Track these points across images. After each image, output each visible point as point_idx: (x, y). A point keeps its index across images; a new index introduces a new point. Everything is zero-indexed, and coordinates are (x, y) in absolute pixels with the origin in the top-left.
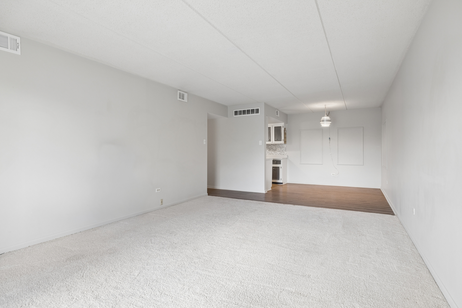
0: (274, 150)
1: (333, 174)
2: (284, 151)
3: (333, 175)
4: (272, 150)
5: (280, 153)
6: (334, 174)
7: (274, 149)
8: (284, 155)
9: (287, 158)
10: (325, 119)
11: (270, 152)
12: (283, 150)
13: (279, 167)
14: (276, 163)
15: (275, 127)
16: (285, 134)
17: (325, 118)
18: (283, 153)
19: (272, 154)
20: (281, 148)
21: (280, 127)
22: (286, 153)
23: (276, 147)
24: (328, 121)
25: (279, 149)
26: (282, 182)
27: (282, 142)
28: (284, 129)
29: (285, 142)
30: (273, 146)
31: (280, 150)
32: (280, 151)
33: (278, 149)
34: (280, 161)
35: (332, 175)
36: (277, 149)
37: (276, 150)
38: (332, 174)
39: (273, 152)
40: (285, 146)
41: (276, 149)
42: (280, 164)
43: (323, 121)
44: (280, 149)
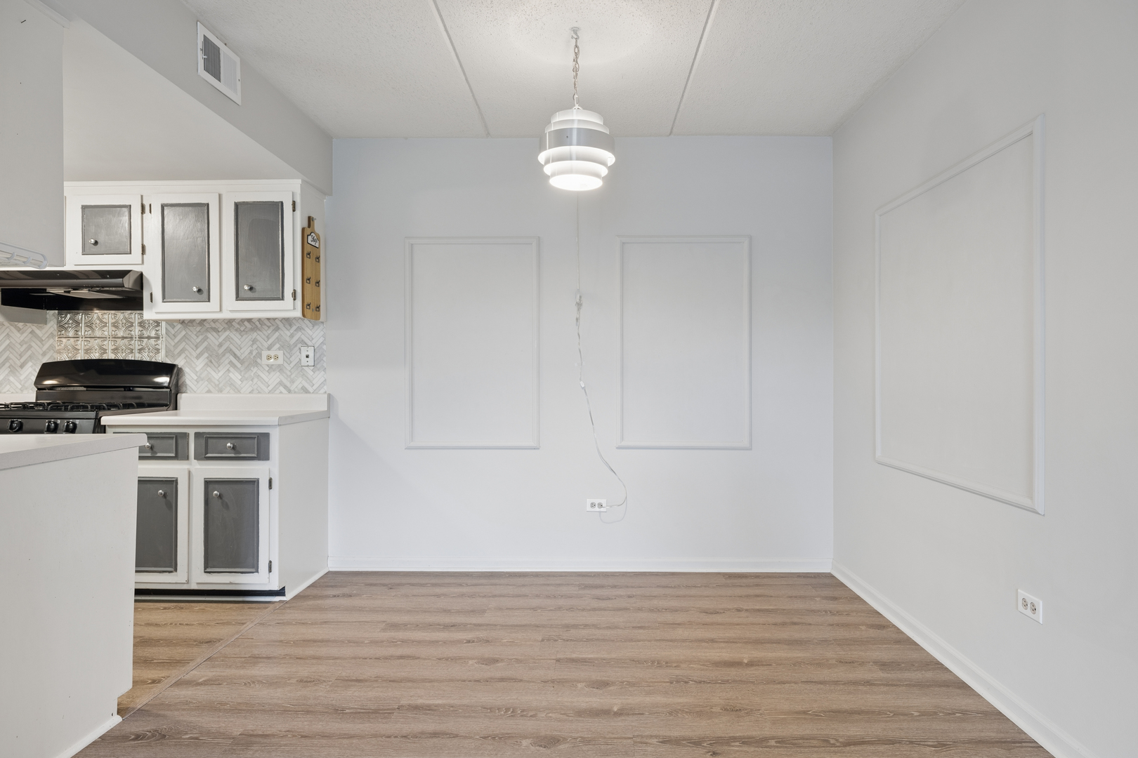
0: (242, 362)
1: (597, 501)
2: (309, 371)
3: (597, 509)
4: (231, 363)
5: (281, 383)
6: (601, 506)
7: (244, 353)
8: (306, 391)
9: (326, 415)
10: (575, 126)
11: (216, 376)
12: (304, 360)
13: (254, 483)
14: (237, 455)
15: (237, 205)
16: (310, 255)
17: (573, 120)
18: (300, 382)
19: (232, 384)
20: (288, 348)
21: (276, 208)
22: (318, 378)
23: (254, 341)
24: (590, 138)
25: (276, 357)
26: (276, 588)
27: (289, 308)
28: (300, 223)
29: (311, 309)
30: (235, 336)
31: (280, 361)
32: (280, 368)
33: (269, 358)
34: (267, 435)
35: (589, 508)
36: (265, 354)
37: (256, 364)
38: (589, 501)
39: (235, 376)
40: (315, 334)
41: (259, 355)
42: (266, 458)
43: (562, 138)
44: (280, 354)
